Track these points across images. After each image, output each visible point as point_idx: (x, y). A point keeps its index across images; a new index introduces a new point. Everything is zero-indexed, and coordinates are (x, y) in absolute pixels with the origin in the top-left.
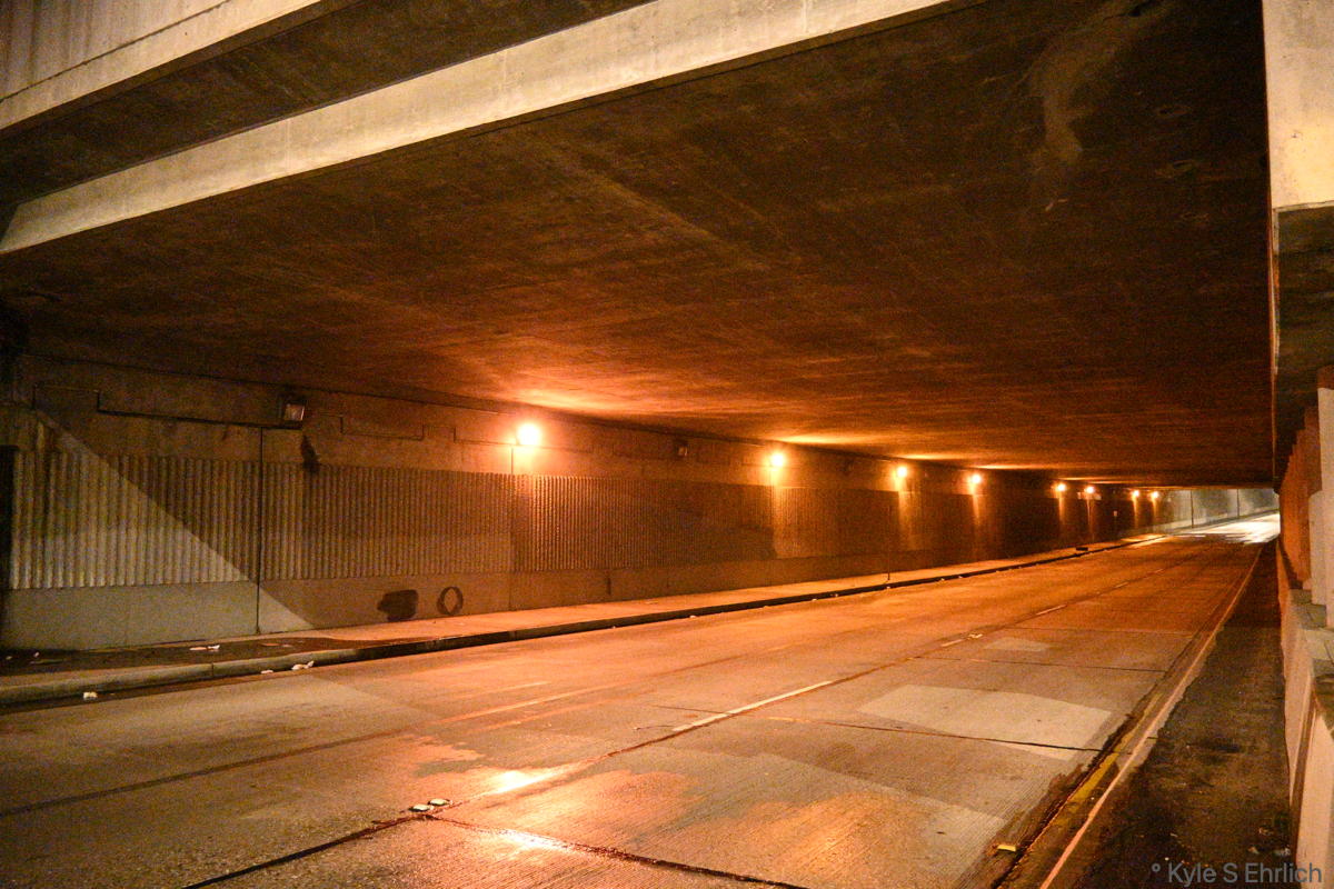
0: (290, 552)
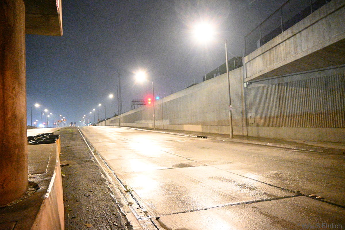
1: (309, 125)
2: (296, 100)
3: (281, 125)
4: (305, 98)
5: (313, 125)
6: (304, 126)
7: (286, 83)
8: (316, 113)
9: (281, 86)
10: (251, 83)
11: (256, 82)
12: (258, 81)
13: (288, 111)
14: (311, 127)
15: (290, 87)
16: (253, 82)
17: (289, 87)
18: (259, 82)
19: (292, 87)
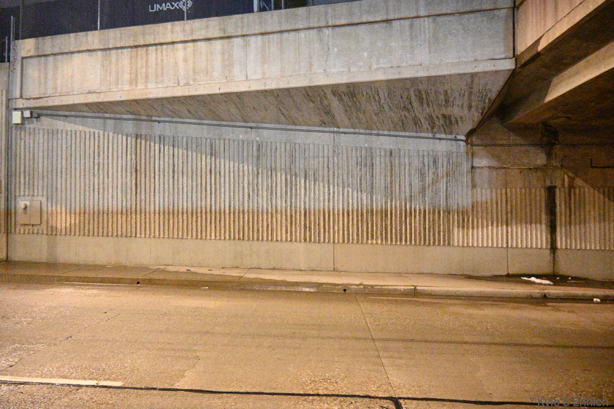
1: (213, 235)
2: (185, 178)
3: (136, 234)
4: (208, 177)
5: (223, 235)
6: (199, 237)
7: (160, 137)
8: (232, 211)
9: (143, 142)
10: (38, 117)
11: (59, 116)
12: (66, 116)
13: (159, 201)
14: (218, 238)
15: (171, 148)
16: (47, 115)
17: (166, 147)
18: (68, 118)
19: (176, 149)
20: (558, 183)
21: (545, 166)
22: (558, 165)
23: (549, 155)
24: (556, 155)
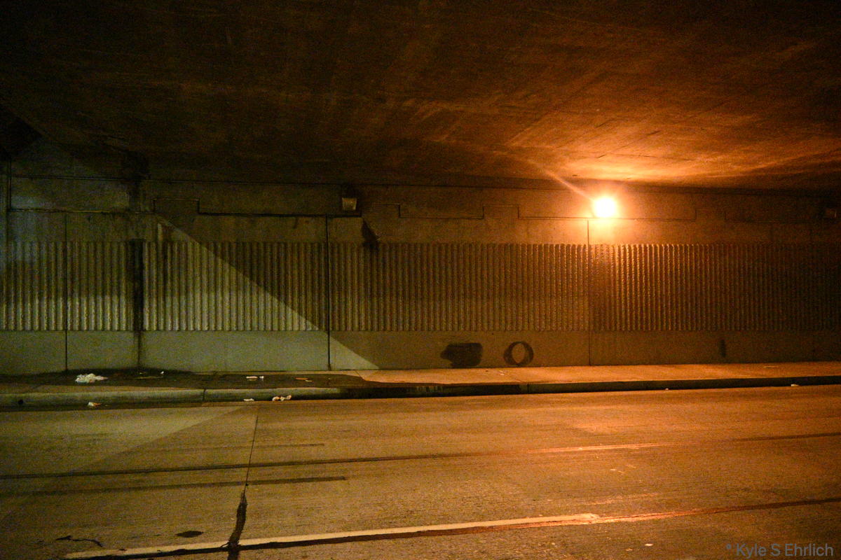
0: (355, 310)
20: (148, 236)
21: (128, 210)
22: (147, 208)
23: (134, 194)
24: (145, 195)
